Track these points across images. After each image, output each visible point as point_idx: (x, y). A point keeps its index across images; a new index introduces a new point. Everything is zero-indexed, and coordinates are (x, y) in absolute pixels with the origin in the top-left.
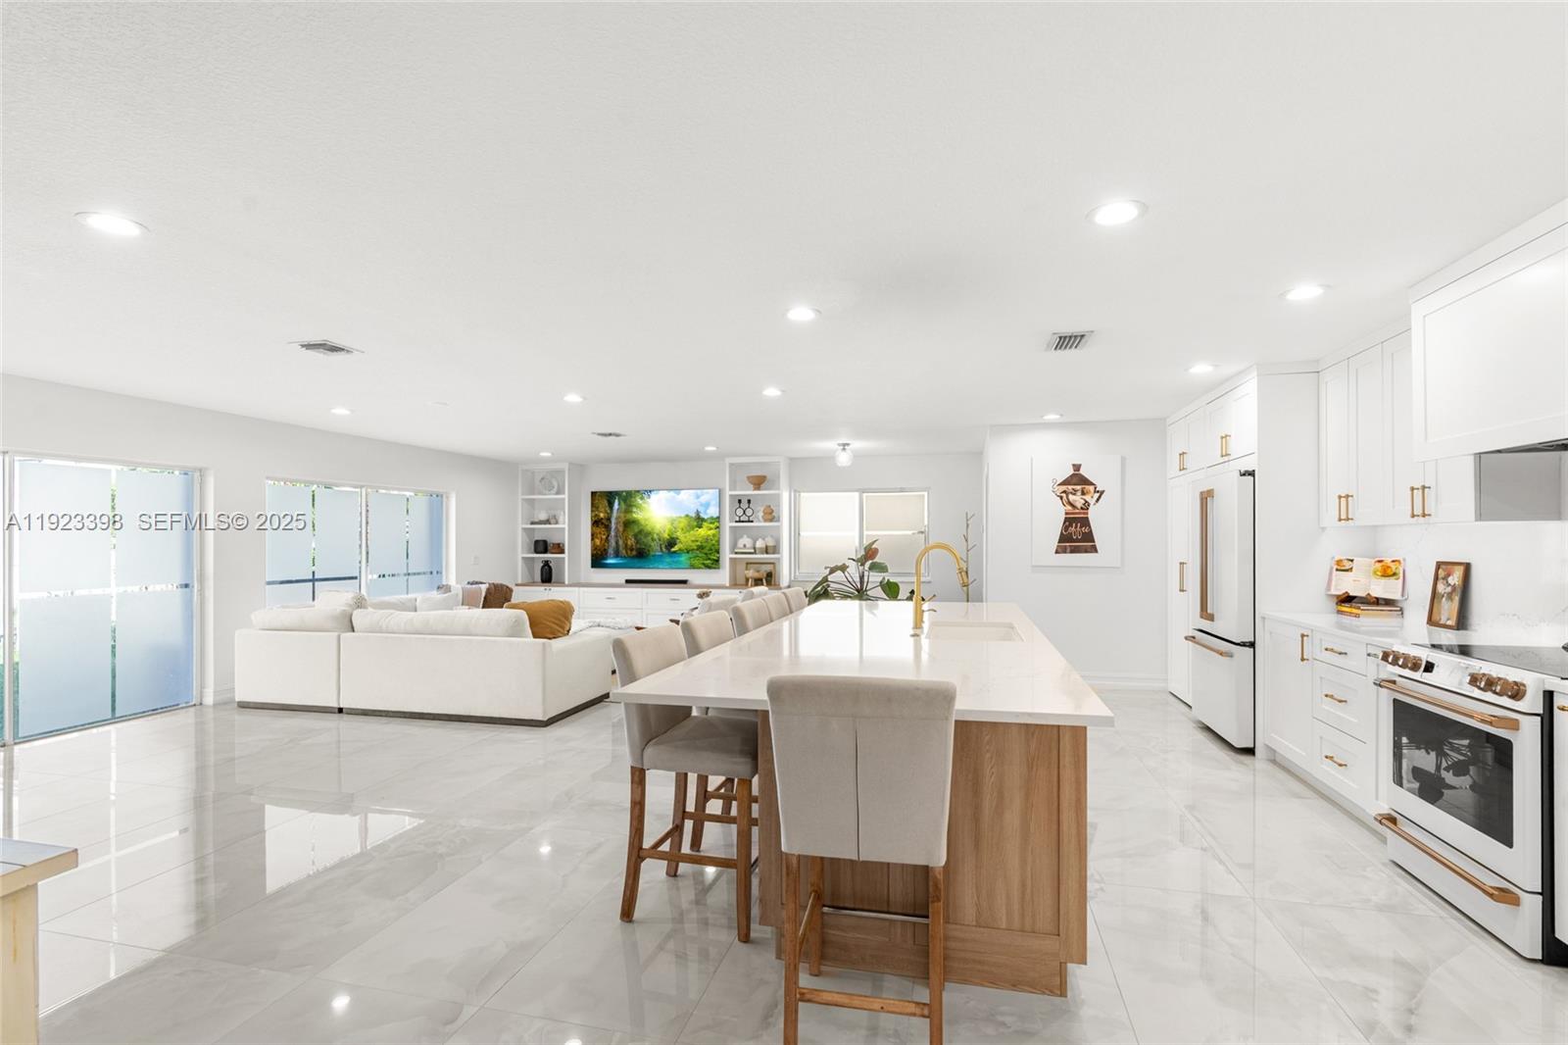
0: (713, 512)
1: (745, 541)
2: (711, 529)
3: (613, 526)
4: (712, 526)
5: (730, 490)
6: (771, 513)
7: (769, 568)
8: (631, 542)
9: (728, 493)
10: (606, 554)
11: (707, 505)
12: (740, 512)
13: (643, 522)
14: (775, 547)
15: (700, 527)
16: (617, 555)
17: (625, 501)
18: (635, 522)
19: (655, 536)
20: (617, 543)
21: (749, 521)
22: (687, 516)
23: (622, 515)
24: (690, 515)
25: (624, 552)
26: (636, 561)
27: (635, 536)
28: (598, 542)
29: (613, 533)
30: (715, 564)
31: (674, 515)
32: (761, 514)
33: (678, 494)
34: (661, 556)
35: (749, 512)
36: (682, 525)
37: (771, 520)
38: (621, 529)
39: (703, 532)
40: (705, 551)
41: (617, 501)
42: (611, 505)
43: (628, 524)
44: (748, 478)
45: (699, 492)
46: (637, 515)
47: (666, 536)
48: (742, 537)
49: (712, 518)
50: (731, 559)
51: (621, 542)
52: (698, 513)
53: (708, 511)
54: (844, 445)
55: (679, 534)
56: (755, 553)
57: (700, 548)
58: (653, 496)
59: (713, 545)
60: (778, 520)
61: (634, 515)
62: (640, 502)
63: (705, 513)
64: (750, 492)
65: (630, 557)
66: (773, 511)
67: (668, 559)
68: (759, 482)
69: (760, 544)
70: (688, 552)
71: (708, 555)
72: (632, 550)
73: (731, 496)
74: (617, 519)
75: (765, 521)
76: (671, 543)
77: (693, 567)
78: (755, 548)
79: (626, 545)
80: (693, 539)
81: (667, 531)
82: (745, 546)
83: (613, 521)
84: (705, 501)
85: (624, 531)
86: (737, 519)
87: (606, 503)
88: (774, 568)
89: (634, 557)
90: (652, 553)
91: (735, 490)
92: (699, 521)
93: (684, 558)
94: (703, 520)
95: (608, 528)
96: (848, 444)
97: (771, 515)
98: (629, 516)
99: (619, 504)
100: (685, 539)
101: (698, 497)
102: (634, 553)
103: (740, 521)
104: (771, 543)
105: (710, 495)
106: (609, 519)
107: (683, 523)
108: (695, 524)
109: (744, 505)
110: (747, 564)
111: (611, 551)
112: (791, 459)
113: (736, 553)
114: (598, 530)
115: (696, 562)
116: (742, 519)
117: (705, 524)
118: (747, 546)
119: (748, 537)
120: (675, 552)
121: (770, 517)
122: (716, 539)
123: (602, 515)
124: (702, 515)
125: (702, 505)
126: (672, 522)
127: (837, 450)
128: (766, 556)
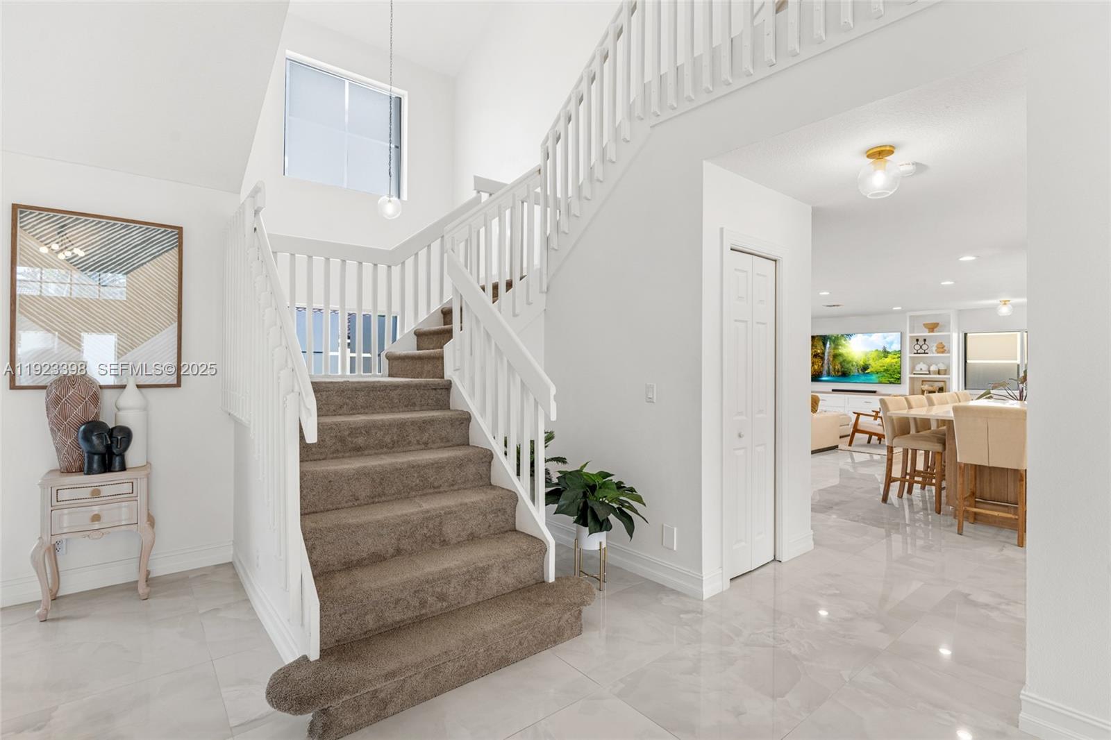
0: (896, 347)
1: (921, 367)
2: (894, 358)
3: (826, 358)
4: (894, 356)
5: (910, 333)
6: (943, 348)
7: (941, 384)
8: (838, 367)
9: (908, 335)
10: (822, 374)
11: (891, 343)
12: (917, 347)
13: (846, 355)
14: (946, 370)
15: (886, 357)
16: (829, 374)
17: (834, 342)
18: (840, 355)
19: (854, 363)
20: (829, 367)
21: (925, 353)
22: (877, 350)
23: (832, 351)
24: (879, 349)
25: (833, 373)
26: (841, 378)
27: (841, 363)
28: (816, 367)
29: (826, 362)
30: (898, 381)
31: (868, 350)
32: (934, 349)
33: (870, 336)
34: (858, 376)
35: (925, 347)
36: (873, 356)
37: (943, 352)
38: (831, 359)
39: (888, 360)
40: (889, 372)
41: (828, 343)
42: (825, 345)
43: (835, 356)
44: (924, 325)
45: (885, 334)
46: (842, 350)
47: (862, 363)
48: (919, 363)
49: (895, 351)
50: (910, 378)
51: (831, 367)
52: (885, 348)
53: (892, 347)
54: (1005, 301)
55: (871, 362)
56: (929, 374)
57: (886, 370)
58: (852, 338)
59: (896, 369)
60: (949, 352)
61: (840, 351)
62: (844, 342)
63: (890, 348)
64: (926, 334)
65: (836, 376)
66: (944, 346)
67: (863, 378)
68: (933, 327)
69: (933, 368)
70: (877, 373)
71: (894, 376)
72: (838, 372)
73: (911, 337)
74: (829, 353)
75: (938, 353)
76: (865, 368)
77: (880, 383)
78: (929, 371)
79: (835, 369)
80: (881, 365)
81: (862, 360)
82: (921, 369)
83: (826, 354)
84: (891, 340)
85: (833, 360)
86: (916, 352)
87: (822, 344)
88: (945, 384)
89: (839, 376)
90: (852, 374)
91: (913, 333)
92: (886, 353)
93: (874, 377)
94: (888, 353)
95: (823, 358)
96: (1009, 301)
97: (942, 349)
98: (836, 352)
99: (830, 344)
100: (875, 365)
101: (885, 338)
102: (840, 374)
103: (917, 353)
104: (942, 367)
105: (895, 336)
106: (823, 354)
107: (874, 355)
108: (883, 355)
109: (921, 342)
110: (923, 381)
111: (825, 372)
112: (960, 311)
113: (914, 374)
114: (816, 360)
115: (883, 380)
116: (919, 352)
117: (890, 355)
118: (923, 369)
119: (924, 363)
120: (868, 373)
121: (942, 350)
122: (898, 364)
123: (819, 351)
124: (888, 350)
125: (888, 343)
126: (866, 354)
127: (998, 305)
128: (938, 376)
